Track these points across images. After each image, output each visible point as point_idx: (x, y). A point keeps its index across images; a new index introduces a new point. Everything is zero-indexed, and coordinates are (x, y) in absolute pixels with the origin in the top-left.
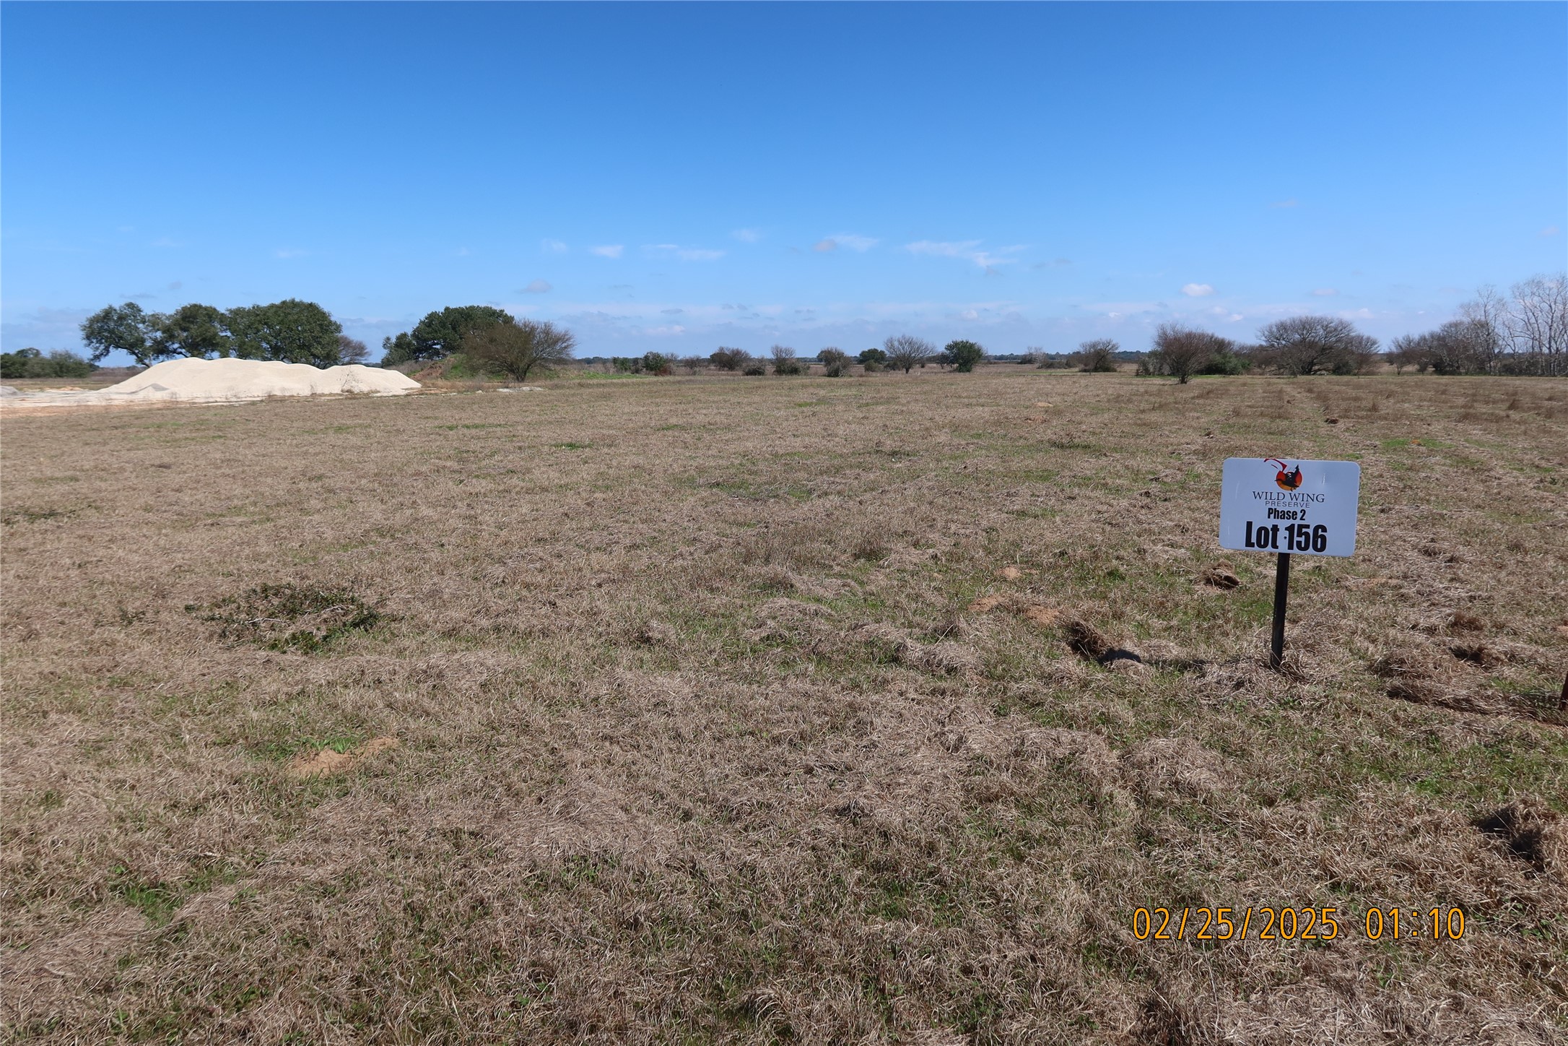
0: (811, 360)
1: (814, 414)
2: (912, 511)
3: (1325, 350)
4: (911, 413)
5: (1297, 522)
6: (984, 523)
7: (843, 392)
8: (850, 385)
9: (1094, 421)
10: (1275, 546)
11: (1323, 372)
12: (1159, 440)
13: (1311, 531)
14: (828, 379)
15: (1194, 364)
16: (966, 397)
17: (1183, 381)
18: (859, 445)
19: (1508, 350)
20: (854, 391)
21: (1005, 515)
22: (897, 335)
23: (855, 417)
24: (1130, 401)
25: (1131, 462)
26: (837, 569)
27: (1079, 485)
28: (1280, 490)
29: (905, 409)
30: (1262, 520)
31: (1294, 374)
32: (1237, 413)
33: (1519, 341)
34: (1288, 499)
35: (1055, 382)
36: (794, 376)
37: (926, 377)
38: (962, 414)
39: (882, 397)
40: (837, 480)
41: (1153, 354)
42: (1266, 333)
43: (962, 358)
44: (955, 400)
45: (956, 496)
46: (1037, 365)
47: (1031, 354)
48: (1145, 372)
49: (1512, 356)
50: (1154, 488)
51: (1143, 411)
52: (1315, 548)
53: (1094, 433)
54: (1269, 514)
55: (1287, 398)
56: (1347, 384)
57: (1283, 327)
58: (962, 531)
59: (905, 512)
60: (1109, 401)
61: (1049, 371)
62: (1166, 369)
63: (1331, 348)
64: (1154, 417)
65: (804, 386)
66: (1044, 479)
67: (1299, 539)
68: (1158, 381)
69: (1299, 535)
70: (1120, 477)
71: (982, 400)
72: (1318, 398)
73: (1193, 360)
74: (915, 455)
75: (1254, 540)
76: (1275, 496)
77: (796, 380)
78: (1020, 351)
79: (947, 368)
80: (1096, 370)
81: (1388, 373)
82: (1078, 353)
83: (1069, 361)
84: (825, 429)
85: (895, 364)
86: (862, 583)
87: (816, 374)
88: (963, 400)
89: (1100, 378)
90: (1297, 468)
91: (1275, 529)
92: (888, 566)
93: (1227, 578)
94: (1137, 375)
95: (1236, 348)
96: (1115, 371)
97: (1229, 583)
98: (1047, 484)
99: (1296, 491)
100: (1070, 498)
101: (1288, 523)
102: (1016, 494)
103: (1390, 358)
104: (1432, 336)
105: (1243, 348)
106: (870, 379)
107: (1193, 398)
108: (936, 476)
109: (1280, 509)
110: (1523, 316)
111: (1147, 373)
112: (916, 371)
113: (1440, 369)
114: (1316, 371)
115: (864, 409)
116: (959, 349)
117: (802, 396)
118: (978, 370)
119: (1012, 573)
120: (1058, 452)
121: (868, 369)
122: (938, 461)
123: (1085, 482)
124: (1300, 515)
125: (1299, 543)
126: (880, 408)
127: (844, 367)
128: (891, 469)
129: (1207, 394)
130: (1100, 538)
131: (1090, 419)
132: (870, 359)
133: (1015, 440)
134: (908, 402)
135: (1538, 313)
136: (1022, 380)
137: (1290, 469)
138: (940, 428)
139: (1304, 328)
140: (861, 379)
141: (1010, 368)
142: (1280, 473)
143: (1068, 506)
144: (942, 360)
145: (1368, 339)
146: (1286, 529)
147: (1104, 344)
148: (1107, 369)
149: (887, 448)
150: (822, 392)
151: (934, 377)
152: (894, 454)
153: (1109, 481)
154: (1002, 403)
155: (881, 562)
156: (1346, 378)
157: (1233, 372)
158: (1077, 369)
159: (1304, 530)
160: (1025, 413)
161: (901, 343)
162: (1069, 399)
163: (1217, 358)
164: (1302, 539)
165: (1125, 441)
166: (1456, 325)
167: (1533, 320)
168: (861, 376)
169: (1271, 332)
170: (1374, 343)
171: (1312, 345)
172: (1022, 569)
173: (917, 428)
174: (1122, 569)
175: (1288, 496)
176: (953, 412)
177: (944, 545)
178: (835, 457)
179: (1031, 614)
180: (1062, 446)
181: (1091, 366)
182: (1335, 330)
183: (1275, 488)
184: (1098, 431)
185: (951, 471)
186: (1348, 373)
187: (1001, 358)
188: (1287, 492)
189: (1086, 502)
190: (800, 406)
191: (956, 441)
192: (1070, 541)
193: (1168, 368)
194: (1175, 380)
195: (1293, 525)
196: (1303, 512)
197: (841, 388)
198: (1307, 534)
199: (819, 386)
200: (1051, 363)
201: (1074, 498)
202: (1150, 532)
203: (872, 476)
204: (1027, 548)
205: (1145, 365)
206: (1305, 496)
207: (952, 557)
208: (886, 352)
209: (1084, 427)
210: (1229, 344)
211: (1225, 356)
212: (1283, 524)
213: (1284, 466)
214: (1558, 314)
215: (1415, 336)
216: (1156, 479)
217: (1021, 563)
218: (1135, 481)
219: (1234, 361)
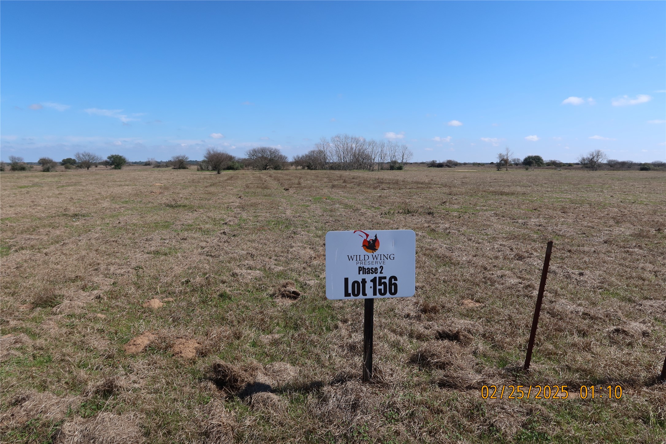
0: (35, 164)
1: (28, 193)
2: (83, 258)
3: (271, 160)
4: (88, 190)
5: (378, 275)
6: (134, 264)
7: (50, 180)
8: (55, 176)
9: (186, 192)
10: (364, 294)
11: (271, 169)
12: (219, 201)
13: (387, 281)
14: (42, 173)
15: (222, 166)
16: (119, 181)
17: (219, 173)
18: (53, 211)
19: (331, 161)
20: (56, 179)
21: (146, 256)
22: (81, 152)
23: (53, 194)
24: (199, 182)
25: (210, 214)
26: (13, 323)
27: (187, 230)
28: (366, 253)
29: (84, 188)
30: (355, 276)
31: (261, 170)
32: (248, 187)
33: (335, 157)
34: (371, 259)
35: (162, 174)
36: (23, 172)
37: (98, 172)
38: (117, 190)
39: (72, 182)
40: (33, 237)
41: (204, 161)
42: (249, 153)
43: (116, 163)
44: (113, 183)
45: (114, 243)
46: (152, 166)
47: (149, 161)
48: (201, 169)
49: (333, 163)
50: (226, 229)
51: (206, 187)
52: (391, 293)
53: (187, 199)
54: (359, 271)
55: (264, 180)
56: (281, 173)
57: (255, 151)
58: (118, 272)
59: (78, 260)
60: (189, 182)
61: (158, 169)
62: (210, 168)
63: (273, 159)
64: (212, 189)
65: (26, 177)
66: (167, 227)
67: (380, 287)
68: (208, 173)
69: (380, 285)
70: (207, 223)
71: (127, 183)
72: (275, 179)
73: (222, 164)
74: (88, 216)
75: (350, 291)
76: (362, 258)
77: (22, 174)
78: (144, 160)
79: (109, 167)
80: (180, 168)
81: (293, 169)
82: (171, 161)
83: (167, 165)
84: (33, 202)
85: (81, 166)
86: (33, 335)
87: (36, 170)
88: (117, 183)
89: (182, 171)
90: (376, 236)
91: (364, 281)
92: (60, 312)
93: (294, 292)
94: (198, 170)
95: (236, 159)
96: (187, 168)
97: (295, 295)
98: (169, 230)
99: (376, 253)
100: (183, 239)
101: (372, 276)
102: (151, 240)
103: (292, 164)
104: (306, 155)
105: (239, 159)
106: (67, 173)
107: (226, 180)
108: (101, 229)
109: (366, 267)
110: (335, 149)
111: (202, 169)
112: (93, 169)
113: (309, 167)
114: (268, 169)
115: (60, 189)
116: (114, 159)
117: (24, 182)
118: (125, 168)
119: (156, 303)
120: (171, 210)
121: (67, 168)
122: (103, 219)
123: (189, 228)
124: (379, 270)
125: (380, 290)
126: (70, 188)
127: (53, 167)
128: (72, 226)
129: (231, 178)
130: (208, 267)
131: (183, 191)
132: (68, 163)
133: (147, 204)
134: (87, 185)
135: (339, 147)
136: (146, 173)
137: (371, 237)
138: (104, 198)
139: (263, 152)
140: (62, 173)
141: (140, 167)
142: (365, 240)
143: (184, 245)
144: (106, 163)
145: (284, 156)
146: (371, 281)
147: (182, 157)
148: (184, 168)
149: (71, 213)
150: (37, 180)
151: (102, 172)
152: (76, 215)
153: (202, 226)
154: (138, 184)
155: (54, 309)
156: (280, 171)
157: (237, 169)
158: (171, 168)
159: (383, 281)
160: (150, 189)
161: (83, 155)
162: (171, 181)
163: (230, 163)
164: (382, 287)
165: (203, 202)
166: (313, 152)
167: (338, 150)
168: (62, 171)
169: (250, 153)
170: (286, 158)
171: (266, 158)
172: (162, 298)
173: (91, 199)
174: (228, 290)
175: (371, 257)
176: (111, 189)
177: (106, 285)
178: (35, 220)
179: (177, 350)
180: (171, 206)
181: (177, 166)
182: (274, 152)
183: (362, 252)
184: (188, 197)
185: (111, 226)
186: (280, 169)
187: (136, 163)
188: (370, 254)
189: (193, 241)
190: (21, 187)
191: (114, 206)
192: (190, 271)
193: (211, 167)
194: (215, 172)
195: (375, 278)
196: (382, 267)
197: (50, 178)
198: (385, 284)
199: (36, 177)
200: (158, 165)
201: (185, 239)
202: (234, 259)
203: (58, 232)
204: (165, 280)
205: (202, 166)
206: (382, 256)
207: (112, 295)
208: (76, 160)
209: (181, 196)
210: (234, 158)
211: (233, 162)
212: (369, 277)
213: (367, 235)
214: (345, 148)
215: (300, 156)
216: (226, 223)
217: (162, 293)
218: (215, 225)
219: (237, 165)
